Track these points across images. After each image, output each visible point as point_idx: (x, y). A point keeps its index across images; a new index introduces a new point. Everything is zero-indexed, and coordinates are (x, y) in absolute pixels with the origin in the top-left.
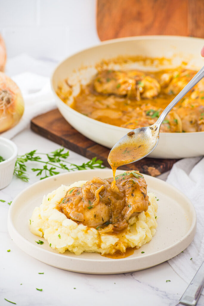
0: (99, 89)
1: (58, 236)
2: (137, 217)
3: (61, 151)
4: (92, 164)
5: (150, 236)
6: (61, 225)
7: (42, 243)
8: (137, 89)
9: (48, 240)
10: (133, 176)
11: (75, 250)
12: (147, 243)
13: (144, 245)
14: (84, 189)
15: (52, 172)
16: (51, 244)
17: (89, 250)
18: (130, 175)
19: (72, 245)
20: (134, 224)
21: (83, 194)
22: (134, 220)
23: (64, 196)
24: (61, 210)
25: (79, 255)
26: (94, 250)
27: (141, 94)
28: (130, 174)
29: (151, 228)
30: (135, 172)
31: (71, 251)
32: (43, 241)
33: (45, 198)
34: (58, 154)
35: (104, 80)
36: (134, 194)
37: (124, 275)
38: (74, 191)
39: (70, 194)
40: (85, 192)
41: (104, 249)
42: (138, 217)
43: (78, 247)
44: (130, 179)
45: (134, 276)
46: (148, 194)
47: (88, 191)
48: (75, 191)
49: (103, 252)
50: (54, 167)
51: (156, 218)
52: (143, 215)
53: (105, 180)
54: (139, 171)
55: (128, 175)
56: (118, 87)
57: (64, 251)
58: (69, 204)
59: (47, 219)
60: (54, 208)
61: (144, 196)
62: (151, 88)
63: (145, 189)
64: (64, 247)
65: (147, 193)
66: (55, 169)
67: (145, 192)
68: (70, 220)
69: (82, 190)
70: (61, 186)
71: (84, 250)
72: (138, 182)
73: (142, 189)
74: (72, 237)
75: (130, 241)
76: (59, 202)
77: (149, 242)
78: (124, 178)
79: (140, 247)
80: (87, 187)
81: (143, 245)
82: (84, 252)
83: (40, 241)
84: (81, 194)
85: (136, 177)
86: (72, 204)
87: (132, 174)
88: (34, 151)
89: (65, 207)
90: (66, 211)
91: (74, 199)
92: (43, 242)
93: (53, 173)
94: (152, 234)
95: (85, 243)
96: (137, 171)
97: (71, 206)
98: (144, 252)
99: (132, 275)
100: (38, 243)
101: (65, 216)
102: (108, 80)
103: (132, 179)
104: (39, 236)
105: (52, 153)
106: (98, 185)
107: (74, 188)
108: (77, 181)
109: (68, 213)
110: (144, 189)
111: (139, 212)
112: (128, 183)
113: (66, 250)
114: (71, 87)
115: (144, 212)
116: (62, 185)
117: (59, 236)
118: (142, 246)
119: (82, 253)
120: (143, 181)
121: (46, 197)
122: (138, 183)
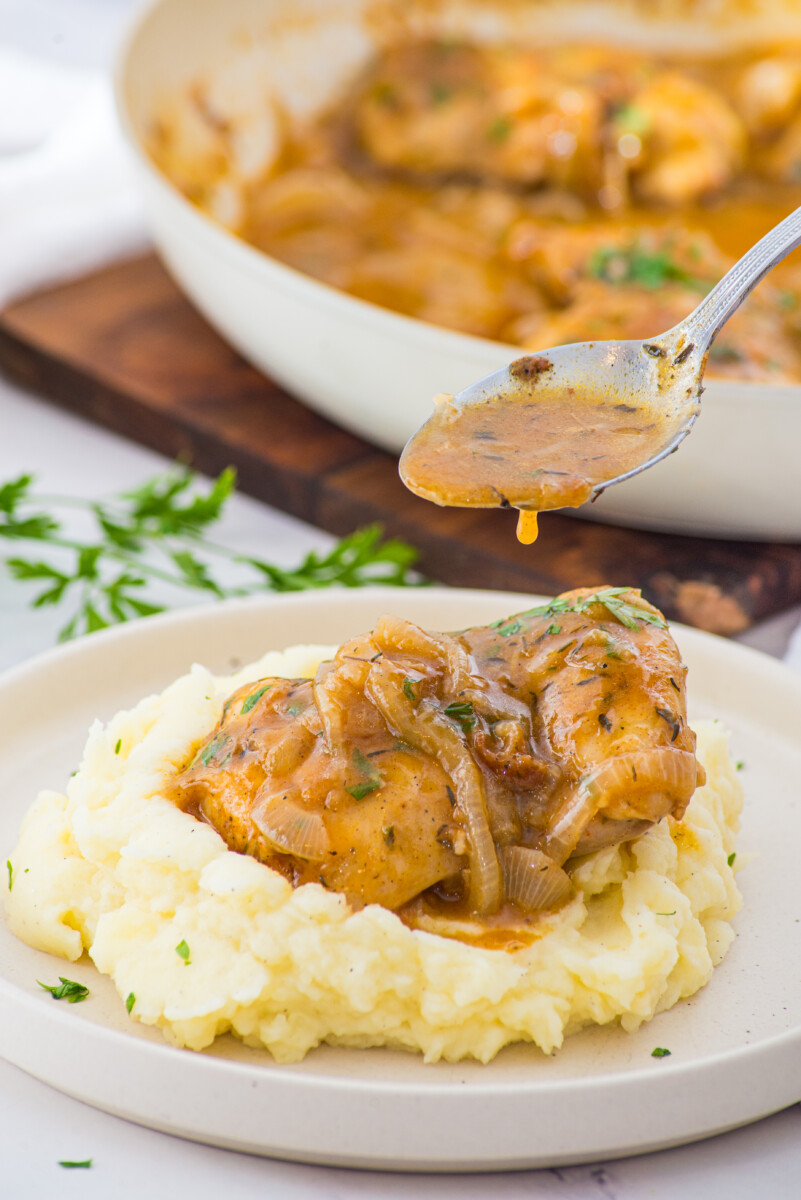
0: (389, 143)
1: (178, 948)
2: (627, 849)
3: (176, 489)
4: (358, 563)
5: (700, 959)
6: (195, 888)
7: (77, 992)
8: (604, 148)
9: (116, 976)
10: (606, 617)
11: (272, 1033)
12: (681, 1000)
13: (666, 1010)
14: (331, 683)
15: (124, 602)
16: (132, 998)
17: (354, 1036)
18: (590, 612)
19: (255, 1004)
20: (613, 889)
21: (325, 712)
22: (610, 870)
23: (210, 728)
24: (193, 803)
25: (296, 1062)
26: (381, 1034)
27: (635, 177)
28: (591, 605)
29: (705, 917)
30: (616, 596)
31: (246, 1041)
32: (83, 985)
33: (99, 735)
34: (153, 507)
35: (413, 93)
36: (611, 715)
37: (554, 1178)
38: (270, 695)
39: (249, 714)
40: (331, 701)
41: (441, 1029)
42: (635, 849)
43: (287, 1017)
44: (591, 633)
45: (611, 1187)
46: (693, 724)
47: (354, 696)
48: (278, 696)
49: (433, 1048)
50: (135, 574)
51: (731, 860)
52: (658, 842)
53: (448, 640)
54: (639, 591)
55: (578, 609)
56: (499, 133)
57: (210, 1040)
58: (242, 770)
59: (114, 858)
60: (149, 797)
61: (673, 729)
62: (688, 144)
63: (678, 690)
64: (209, 1015)
65: (685, 712)
66: (139, 582)
67: (673, 706)
68: (248, 861)
69: (319, 689)
70: (187, 671)
71: (323, 1035)
72: (636, 652)
73: (660, 692)
74: (258, 959)
75: (586, 982)
76: (182, 761)
77: (695, 996)
78: (555, 631)
79: (644, 1024)
80: (349, 672)
81: (661, 1011)
82: (323, 1043)
83: (64, 981)
84: (310, 713)
85: (625, 620)
86: (257, 771)
87: (598, 602)
88: (24, 481)
89: (214, 791)
90: (221, 810)
91: (270, 740)
92: (84, 989)
93: (127, 610)
94: (711, 954)
95: (331, 990)
96: (628, 590)
97: (250, 779)
98: (666, 1053)
99: (601, 1182)
100: (56, 997)
101: (218, 838)
102: (440, 95)
103: (604, 635)
104: (62, 957)
105: (126, 496)
106: (409, 664)
107: (270, 682)
108: (281, 649)
109: (231, 819)
110: (671, 692)
111: (642, 817)
112: (578, 657)
113: (223, 1029)
114: (223, 128)
115: (667, 821)
116: (197, 669)
117: (184, 950)
118: (654, 1015)
119: (311, 1051)
120: (664, 644)
121: (105, 728)
122: (634, 657)
